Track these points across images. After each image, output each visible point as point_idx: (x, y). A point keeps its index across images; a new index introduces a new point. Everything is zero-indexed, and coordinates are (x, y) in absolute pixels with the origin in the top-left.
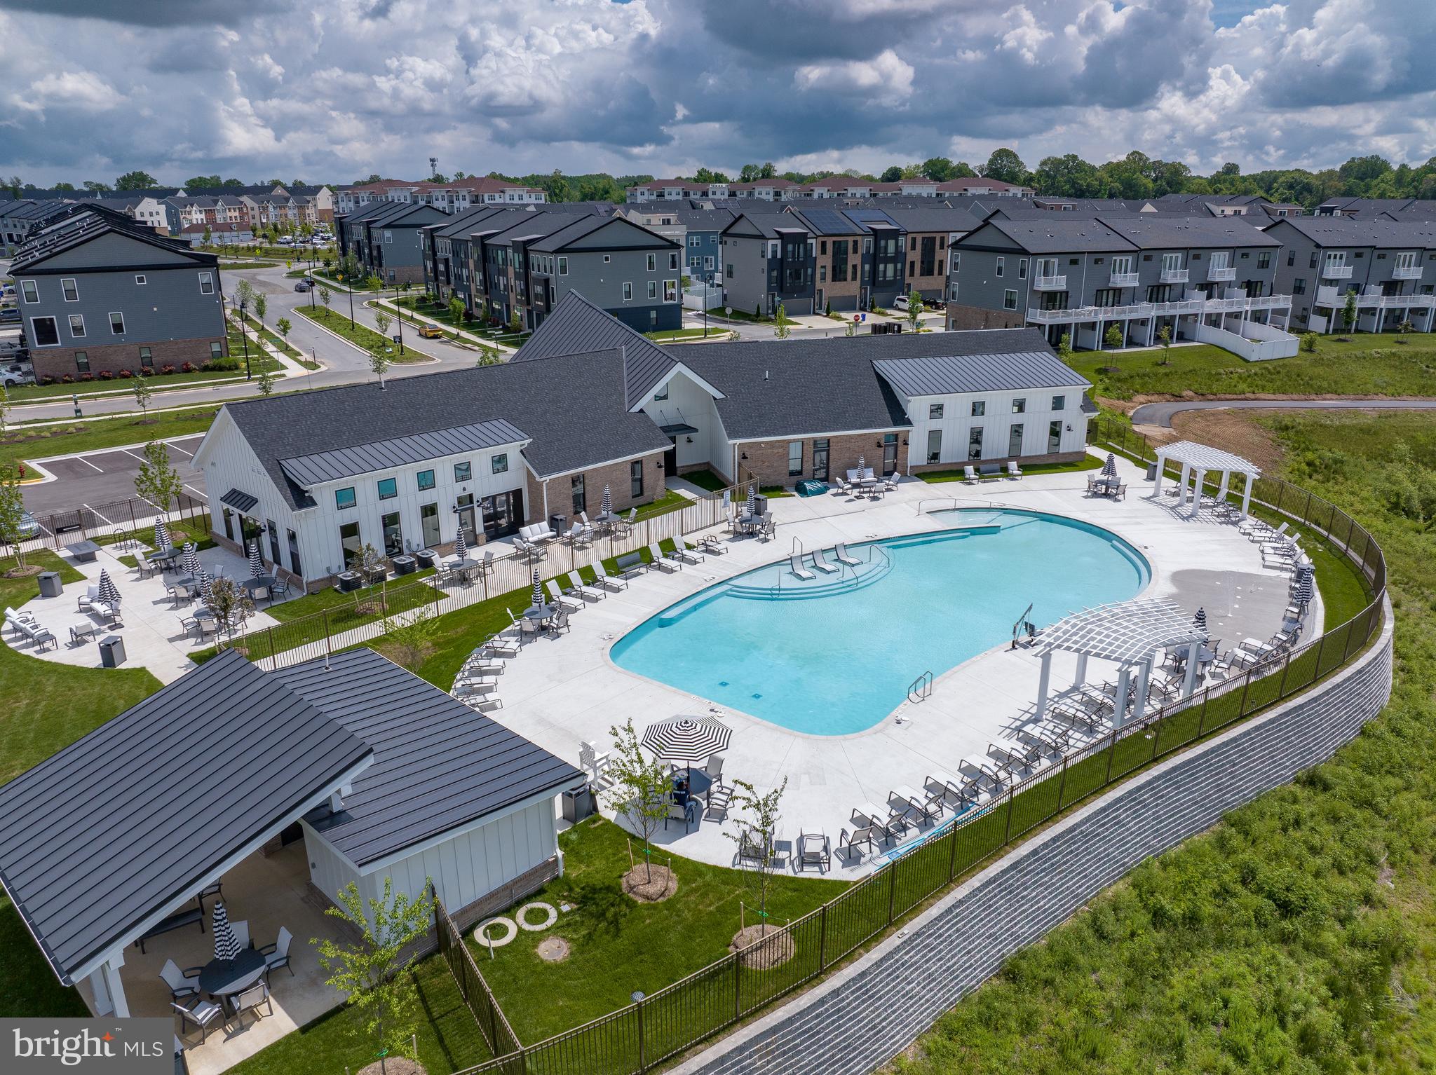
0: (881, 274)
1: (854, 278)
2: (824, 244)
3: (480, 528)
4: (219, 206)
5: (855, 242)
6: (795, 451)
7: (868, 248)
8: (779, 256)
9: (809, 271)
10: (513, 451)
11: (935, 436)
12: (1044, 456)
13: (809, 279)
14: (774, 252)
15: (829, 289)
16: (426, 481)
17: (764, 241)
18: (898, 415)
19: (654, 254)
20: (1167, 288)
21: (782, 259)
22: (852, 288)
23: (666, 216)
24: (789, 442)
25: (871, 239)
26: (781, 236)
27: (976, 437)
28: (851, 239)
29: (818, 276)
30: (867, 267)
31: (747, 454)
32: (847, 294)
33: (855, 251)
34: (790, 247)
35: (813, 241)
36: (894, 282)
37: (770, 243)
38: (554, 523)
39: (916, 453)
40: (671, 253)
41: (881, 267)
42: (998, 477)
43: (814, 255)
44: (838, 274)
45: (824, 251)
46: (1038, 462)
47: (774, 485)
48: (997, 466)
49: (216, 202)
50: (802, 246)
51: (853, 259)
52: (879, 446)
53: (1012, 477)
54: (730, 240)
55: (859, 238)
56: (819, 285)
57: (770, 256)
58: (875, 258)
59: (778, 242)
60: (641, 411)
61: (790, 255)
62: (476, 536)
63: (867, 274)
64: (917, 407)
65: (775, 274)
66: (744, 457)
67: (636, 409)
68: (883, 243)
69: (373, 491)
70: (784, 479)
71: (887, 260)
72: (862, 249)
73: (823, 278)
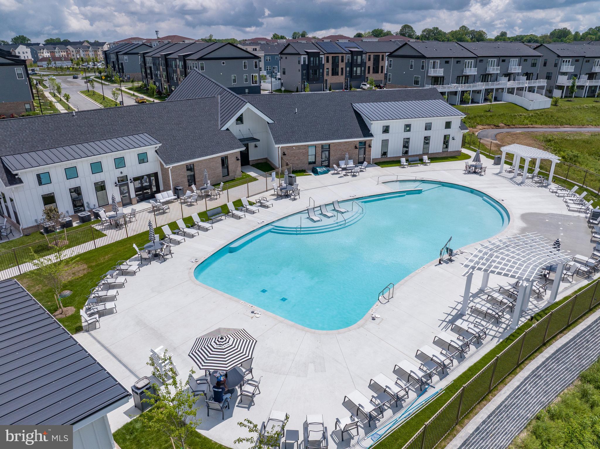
0: (355, 72)
1: (342, 74)
2: (328, 58)
3: (133, 194)
4: (57, 50)
5: (342, 57)
6: (312, 151)
7: (348, 60)
8: (307, 63)
9: (321, 71)
10: (151, 150)
11: (385, 143)
12: (440, 153)
13: (321, 74)
14: (304, 61)
15: (331, 79)
16: (97, 168)
17: (299, 56)
18: (366, 131)
19: (246, 61)
20: (490, 76)
21: (308, 65)
22: (341, 79)
23: (254, 47)
24: (308, 146)
25: (350, 55)
26: (308, 53)
27: (406, 144)
28: (340, 55)
29: (325, 73)
30: (348, 69)
31: (286, 153)
32: (338, 82)
33: (342, 61)
34: (312, 59)
35: (323, 56)
36: (360, 76)
37: (302, 57)
38: (176, 191)
39: (375, 152)
40: (254, 61)
41: (355, 69)
42: (418, 164)
43: (323, 63)
44: (335, 73)
45: (328, 61)
46: (437, 156)
47: (301, 169)
48: (418, 158)
49: (55, 48)
50: (317, 58)
51: (342, 65)
52: (356, 148)
53: (425, 164)
54: (284, 57)
55: (344, 55)
56: (326, 77)
57: (302, 63)
58: (352, 64)
59: (306, 56)
60: (228, 129)
61: (312, 63)
62: (131, 199)
63: (348, 72)
64: (376, 127)
65: (305, 72)
66: (284, 154)
67: (224, 128)
68: (355, 57)
69: (62, 174)
70: (306, 166)
71: (357, 66)
72: (346, 61)
73: (328, 74)
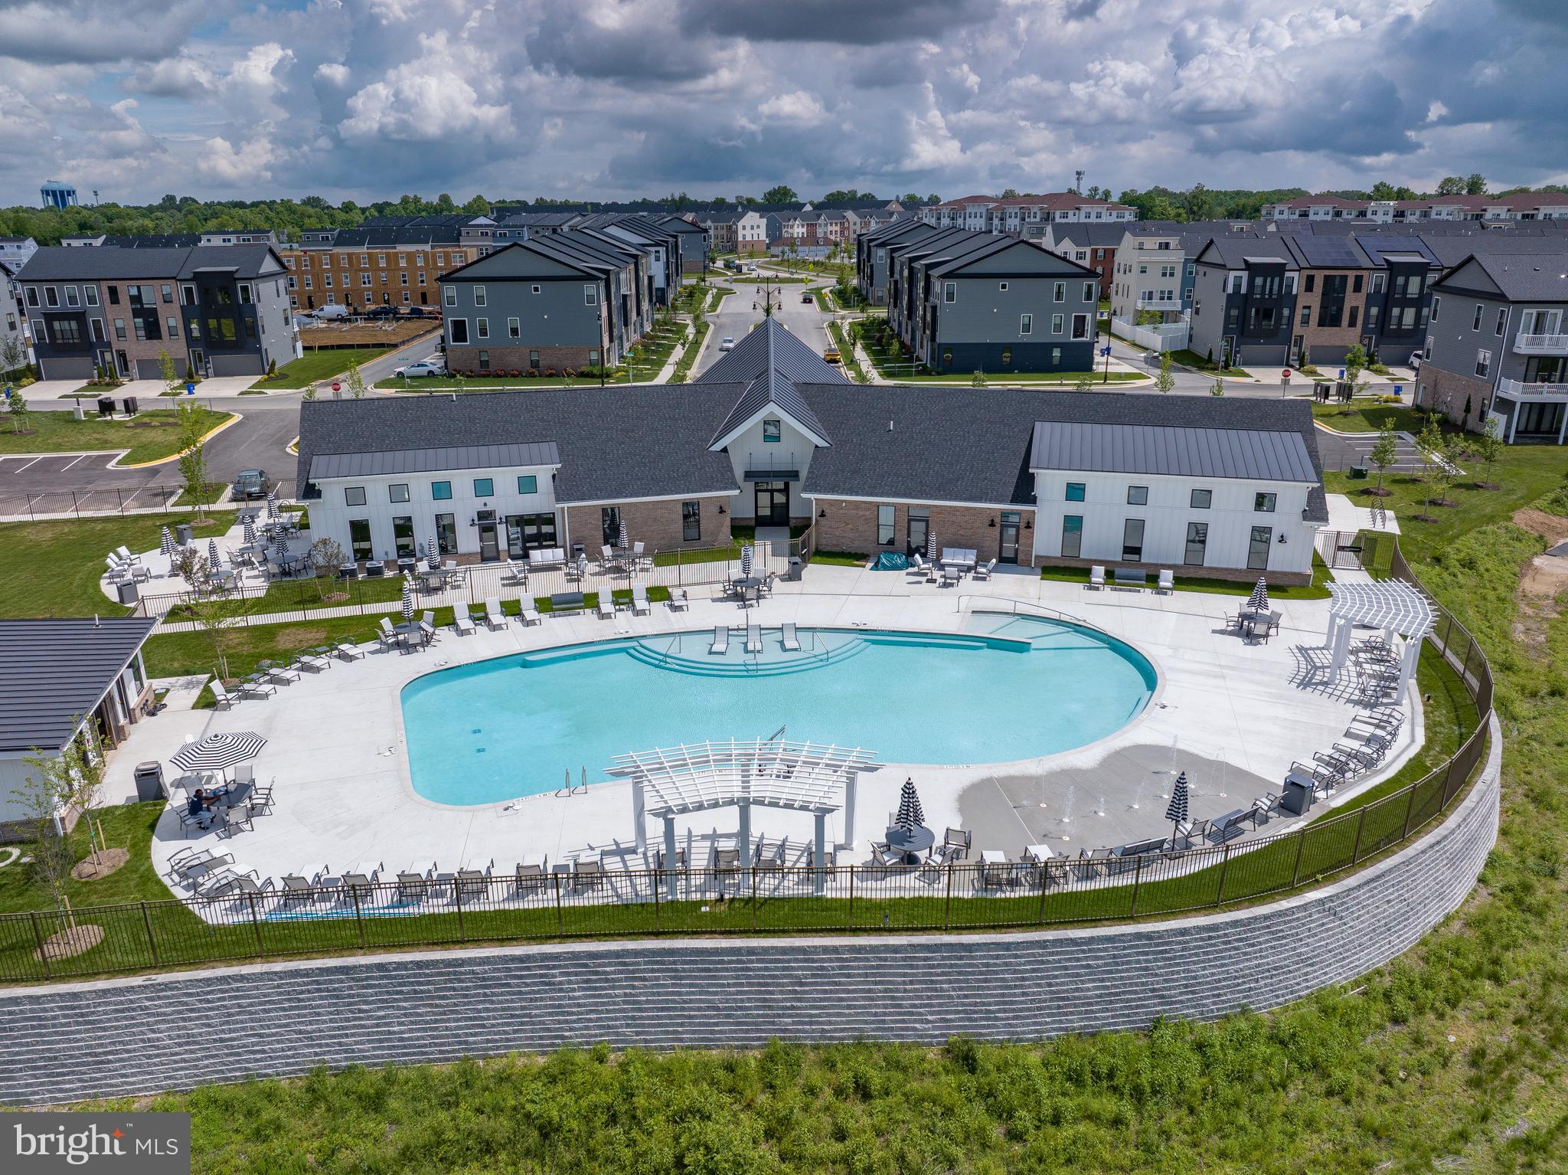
0: (1394, 321)
1: (1352, 323)
2: (1310, 280)
3: (503, 545)
5: (1359, 280)
6: (887, 517)
7: (1378, 286)
8: (1243, 290)
9: (1286, 312)
10: (544, 473)
11: (1073, 524)
12: (1240, 571)
13: (1285, 321)
14: (1237, 286)
15: (1313, 335)
16: (441, 491)
17: (1225, 272)
19: (1064, 282)
21: (1246, 295)
22: (1348, 336)
23: (1164, 240)
24: (878, 505)
25: (1384, 275)
26: (1249, 266)
28: (1352, 274)
29: (1298, 319)
30: (1374, 311)
31: (828, 512)
32: (1338, 344)
33: (1357, 288)
34: (1259, 281)
35: (1296, 275)
36: (1410, 334)
37: (1232, 275)
38: (573, 554)
39: (1047, 539)
40: (1086, 282)
41: (1396, 311)
43: (1294, 292)
44: (1330, 318)
45: (1309, 288)
46: (1230, 578)
47: (859, 551)
48: (1143, 572)
49: (819, 217)
50: (1277, 280)
51: (1353, 300)
52: (992, 524)
54: (1202, 269)
55: (1365, 273)
56: (1297, 329)
57: (1231, 291)
58: (1386, 300)
59: (1245, 275)
60: (725, 450)
61: (1258, 290)
62: (498, 552)
63: (1373, 320)
64: (1050, 483)
65: (1234, 312)
66: (823, 515)
67: (718, 447)
68: (1400, 280)
69: (383, 493)
70: (869, 548)
71: (1405, 303)
72: (1369, 287)
73: (1306, 320)
